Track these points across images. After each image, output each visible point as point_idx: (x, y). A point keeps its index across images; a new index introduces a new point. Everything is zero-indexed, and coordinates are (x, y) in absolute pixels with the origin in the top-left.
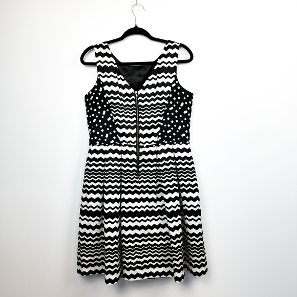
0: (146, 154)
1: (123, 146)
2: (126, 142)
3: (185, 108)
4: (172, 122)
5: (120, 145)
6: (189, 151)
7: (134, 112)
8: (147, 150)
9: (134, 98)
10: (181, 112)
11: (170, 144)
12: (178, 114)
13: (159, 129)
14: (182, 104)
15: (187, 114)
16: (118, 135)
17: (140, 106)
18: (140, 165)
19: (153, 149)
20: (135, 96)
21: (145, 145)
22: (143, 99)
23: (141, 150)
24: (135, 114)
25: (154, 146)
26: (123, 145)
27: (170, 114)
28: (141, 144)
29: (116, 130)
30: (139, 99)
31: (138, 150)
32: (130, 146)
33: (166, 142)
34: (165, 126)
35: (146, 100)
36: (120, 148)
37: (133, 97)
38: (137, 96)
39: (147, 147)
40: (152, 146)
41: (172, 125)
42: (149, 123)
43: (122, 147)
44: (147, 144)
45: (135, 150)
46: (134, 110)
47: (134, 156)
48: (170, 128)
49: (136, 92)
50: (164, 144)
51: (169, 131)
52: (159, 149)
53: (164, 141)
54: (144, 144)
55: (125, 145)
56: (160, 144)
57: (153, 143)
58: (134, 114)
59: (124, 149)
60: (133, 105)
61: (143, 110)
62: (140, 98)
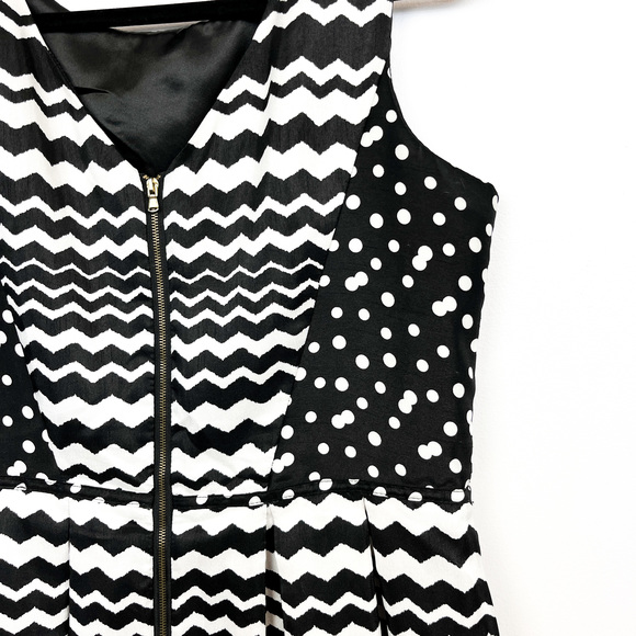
0: (210, 545)
1: (78, 497)
2: (92, 475)
3: (439, 278)
4: (362, 362)
5: (61, 491)
6: (463, 548)
7: (141, 299)
8: (214, 523)
9: (142, 217)
10: (414, 305)
11: (352, 494)
12: (397, 318)
13: (281, 402)
14: (422, 258)
15: (455, 317)
16: (45, 435)
17: (175, 264)
18: (176, 604)
19: (249, 520)
20: (144, 207)
21: (202, 495)
22: (188, 224)
23: (182, 523)
24: (149, 312)
25: (255, 501)
26: (75, 490)
27: (350, 314)
28: (179, 489)
29: (34, 406)
30: (167, 222)
31: (163, 520)
32: (116, 498)
33: (326, 485)
34: (320, 383)
35: (207, 229)
36: (59, 509)
37: (134, 212)
38: (154, 203)
39: (216, 504)
40: (242, 501)
41: (361, 382)
42: (223, 368)
43: (68, 499)
44: (214, 488)
45: (145, 519)
46: (141, 289)
47: (137, 561)
48: (346, 401)
49: (152, 184)
50: (316, 496)
51: (343, 420)
52: (285, 518)
53: (314, 476)
54: (197, 485)
55: (87, 494)
56: (289, 494)
57: (249, 486)
58: (145, 310)
59: (81, 512)
60: (136, 258)
61: (190, 292)
62: (173, 217)
